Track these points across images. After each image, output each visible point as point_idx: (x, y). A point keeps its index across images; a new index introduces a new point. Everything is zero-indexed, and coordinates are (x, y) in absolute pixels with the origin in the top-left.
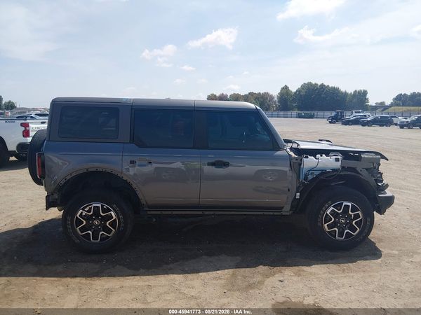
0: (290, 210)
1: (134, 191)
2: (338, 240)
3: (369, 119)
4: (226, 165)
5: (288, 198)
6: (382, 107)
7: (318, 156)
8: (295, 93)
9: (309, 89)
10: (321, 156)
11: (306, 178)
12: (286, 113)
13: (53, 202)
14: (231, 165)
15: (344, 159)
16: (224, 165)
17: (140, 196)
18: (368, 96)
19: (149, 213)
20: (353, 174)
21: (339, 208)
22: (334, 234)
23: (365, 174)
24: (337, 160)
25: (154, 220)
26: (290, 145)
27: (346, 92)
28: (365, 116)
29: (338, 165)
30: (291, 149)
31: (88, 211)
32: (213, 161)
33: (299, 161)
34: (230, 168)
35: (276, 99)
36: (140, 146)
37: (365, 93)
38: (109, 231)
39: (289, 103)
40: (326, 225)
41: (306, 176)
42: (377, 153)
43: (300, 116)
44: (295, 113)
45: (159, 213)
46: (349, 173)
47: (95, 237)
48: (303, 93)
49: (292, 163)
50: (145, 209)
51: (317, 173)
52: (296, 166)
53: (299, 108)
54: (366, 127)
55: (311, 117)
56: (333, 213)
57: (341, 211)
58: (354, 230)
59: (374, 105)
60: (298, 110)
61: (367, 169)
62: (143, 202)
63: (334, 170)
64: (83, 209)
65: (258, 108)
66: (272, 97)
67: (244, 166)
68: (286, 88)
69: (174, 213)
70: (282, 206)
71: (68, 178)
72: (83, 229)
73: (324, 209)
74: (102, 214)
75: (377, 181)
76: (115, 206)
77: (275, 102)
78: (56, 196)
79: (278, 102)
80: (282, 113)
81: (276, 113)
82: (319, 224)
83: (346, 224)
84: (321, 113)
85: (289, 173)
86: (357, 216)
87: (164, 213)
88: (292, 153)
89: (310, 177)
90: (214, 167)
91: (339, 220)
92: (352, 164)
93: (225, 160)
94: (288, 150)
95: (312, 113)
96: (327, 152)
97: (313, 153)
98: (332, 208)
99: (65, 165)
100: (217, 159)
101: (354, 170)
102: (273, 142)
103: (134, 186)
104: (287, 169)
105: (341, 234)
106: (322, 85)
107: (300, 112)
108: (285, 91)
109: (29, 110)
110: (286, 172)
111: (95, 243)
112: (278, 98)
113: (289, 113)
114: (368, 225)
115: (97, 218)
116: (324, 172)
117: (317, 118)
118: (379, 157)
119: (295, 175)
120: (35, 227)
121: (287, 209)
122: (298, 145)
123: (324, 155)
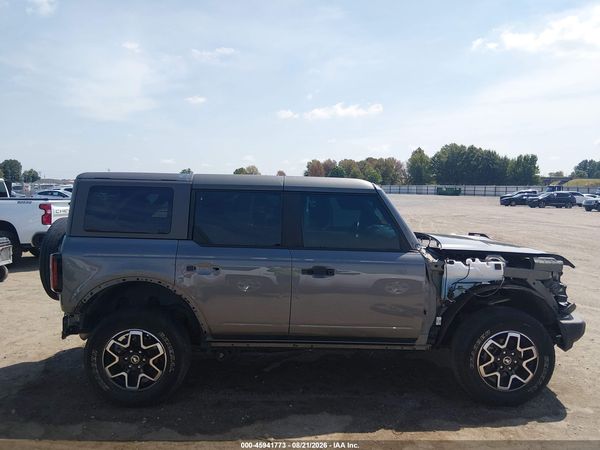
0: (428, 343)
1: (191, 311)
2: (499, 392)
3: (540, 198)
4: (330, 272)
5: (423, 324)
6: (558, 179)
7: (469, 260)
8: (433, 159)
9: (453, 153)
10: (474, 261)
11: (450, 294)
12: (420, 187)
13: (72, 327)
14: (339, 273)
15: (508, 265)
16: (327, 274)
17: (201, 319)
18: (538, 164)
19: (213, 344)
20: (522, 288)
21: (502, 341)
22: (493, 380)
23: (540, 290)
24: (498, 267)
25: (222, 355)
26: (425, 243)
27: (505, 158)
28: (535, 192)
29: (499, 275)
30: (428, 249)
31: (122, 342)
32: (310, 266)
33: (440, 268)
34: (336, 276)
35: (405, 167)
36: (202, 244)
37: (534, 159)
38: (153, 373)
39: (424, 173)
40: (482, 367)
41: (451, 291)
42: (558, 257)
43: (439, 192)
44: (432, 187)
45: (229, 345)
46: (516, 287)
47: (132, 382)
48: (444, 160)
49: (429, 272)
50: (208, 339)
51: (467, 287)
52: (435, 275)
53: (439, 181)
54: (537, 209)
55: (457, 193)
56: (493, 348)
57: (505, 346)
58: (525, 375)
59: (548, 176)
60: (438, 183)
61: (543, 282)
62: (205, 328)
63: (493, 283)
64: (116, 339)
65: (378, 187)
66: (399, 165)
67: (358, 274)
68: (419, 152)
69: (251, 345)
70: (414, 337)
71: (95, 292)
72: (114, 370)
73: (479, 342)
74: (143, 346)
75: (558, 299)
76: (162, 335)
77: (403, 171)
78: (77, 318)
79: (409, 171)
80: (414, 187)
81: (404, 188)
82: (472, 365)
83: (512, 365)
84: (470, 188)
85: (425, 285)
86: (529, 354)
87: (235, 345)
88: (429, 256)
89: (457, 293)
90: (311, 276)
91: (502, 360)
92: (519, 273)
93: (329, 266)
94: (424, 251)
95: (458, 187)
96: (482, 255)
97: (462, 255)
98: (491, 342)
99: (93, 270)
100: (316, 265)
101: (522, 282)
102: (400, 239)
103: (192, 304)
104: (422, 279)
105: (505, 382)
106: (472, 148)
107: (439, 186)
108: (418, 156)
109: (58, 182)
110: (420, 283)
111: (132, 392)
112: (408, 166)
113: (424, 187)
114: (546, 366)
115: (135, 352)
116: (477, 286)
117: (465, 194)
118: (560, 262)
119: (434, 290)
120: (49, 361)
121: (422, 342)
122: (438, 243)
123: (477, 260)
